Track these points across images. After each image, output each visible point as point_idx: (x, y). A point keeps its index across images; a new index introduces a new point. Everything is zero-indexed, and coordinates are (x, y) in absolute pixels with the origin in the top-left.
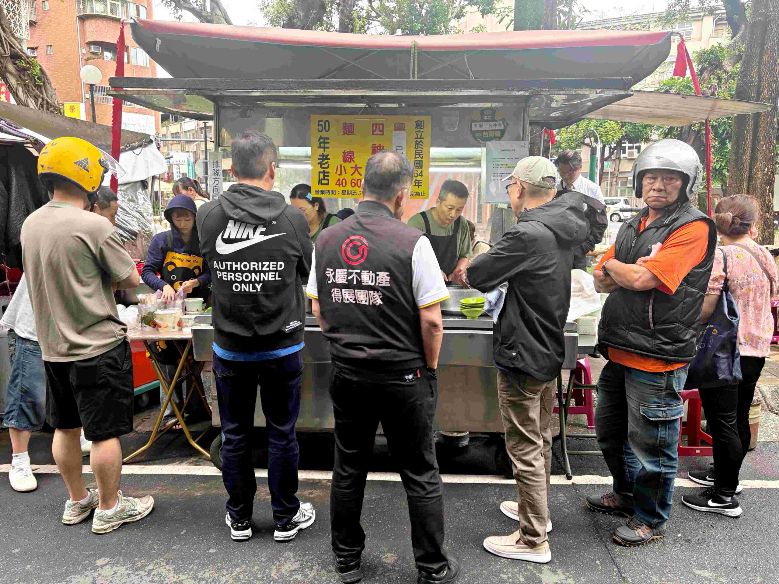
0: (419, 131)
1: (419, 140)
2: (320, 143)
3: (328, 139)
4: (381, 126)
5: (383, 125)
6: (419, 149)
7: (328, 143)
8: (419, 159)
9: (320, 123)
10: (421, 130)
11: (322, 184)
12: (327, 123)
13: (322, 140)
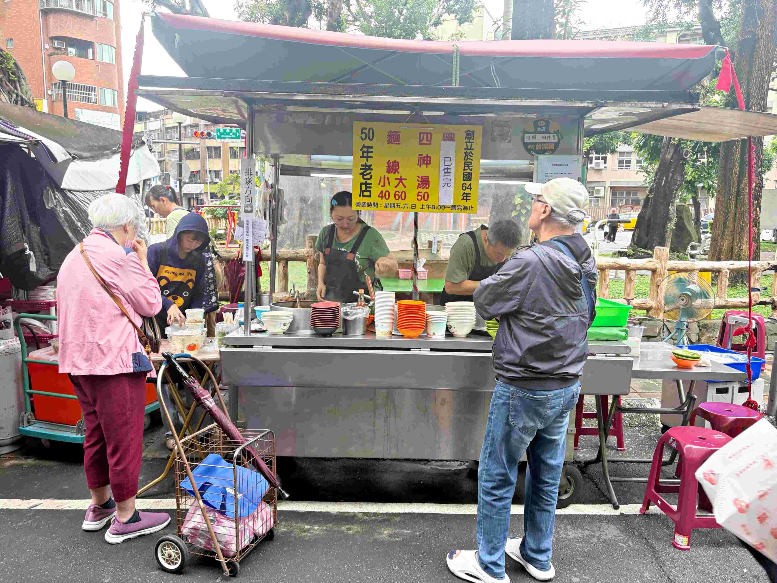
0: (469, 142)
1: (469, 151)
2: (363, 152)
3: (372, 147)
4: (429, 136)
5: (431, 134)
6: (469, 160)
7: (372, 152)
8: (469, 171)
9: (364, 131)
10: (471, 141)
11: (364, 196)
12: (371, 131)
13: (365, 149)
